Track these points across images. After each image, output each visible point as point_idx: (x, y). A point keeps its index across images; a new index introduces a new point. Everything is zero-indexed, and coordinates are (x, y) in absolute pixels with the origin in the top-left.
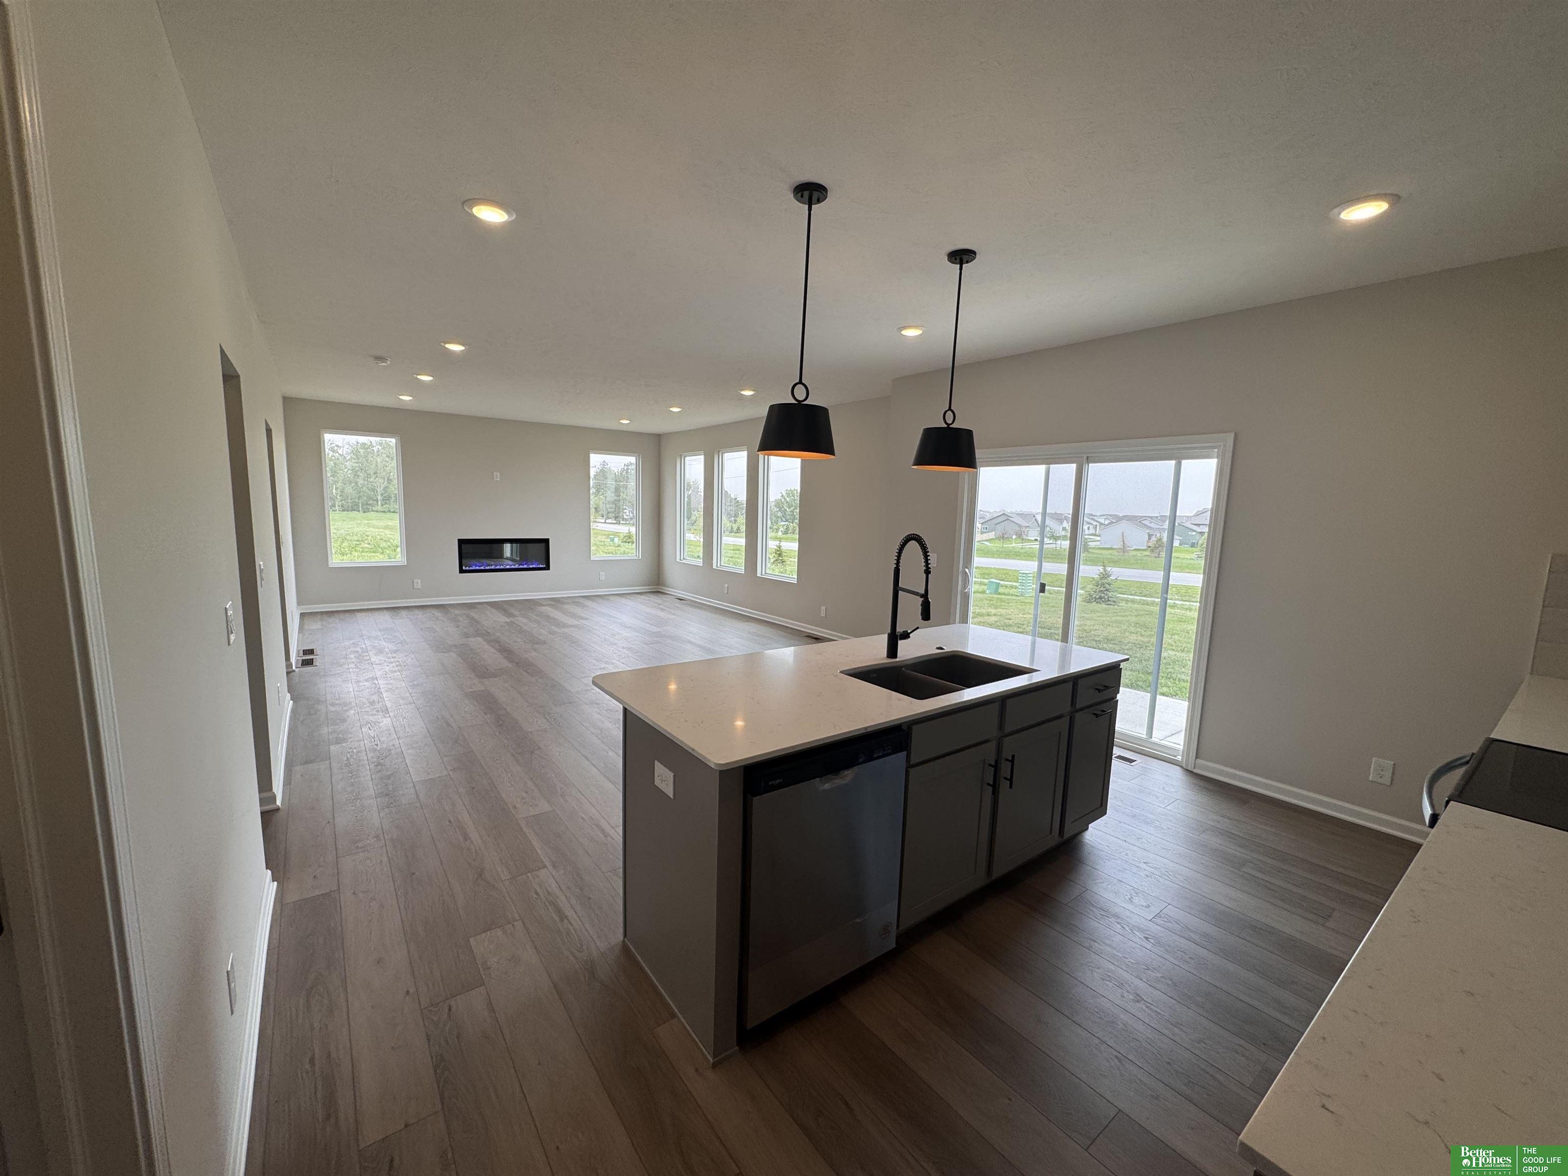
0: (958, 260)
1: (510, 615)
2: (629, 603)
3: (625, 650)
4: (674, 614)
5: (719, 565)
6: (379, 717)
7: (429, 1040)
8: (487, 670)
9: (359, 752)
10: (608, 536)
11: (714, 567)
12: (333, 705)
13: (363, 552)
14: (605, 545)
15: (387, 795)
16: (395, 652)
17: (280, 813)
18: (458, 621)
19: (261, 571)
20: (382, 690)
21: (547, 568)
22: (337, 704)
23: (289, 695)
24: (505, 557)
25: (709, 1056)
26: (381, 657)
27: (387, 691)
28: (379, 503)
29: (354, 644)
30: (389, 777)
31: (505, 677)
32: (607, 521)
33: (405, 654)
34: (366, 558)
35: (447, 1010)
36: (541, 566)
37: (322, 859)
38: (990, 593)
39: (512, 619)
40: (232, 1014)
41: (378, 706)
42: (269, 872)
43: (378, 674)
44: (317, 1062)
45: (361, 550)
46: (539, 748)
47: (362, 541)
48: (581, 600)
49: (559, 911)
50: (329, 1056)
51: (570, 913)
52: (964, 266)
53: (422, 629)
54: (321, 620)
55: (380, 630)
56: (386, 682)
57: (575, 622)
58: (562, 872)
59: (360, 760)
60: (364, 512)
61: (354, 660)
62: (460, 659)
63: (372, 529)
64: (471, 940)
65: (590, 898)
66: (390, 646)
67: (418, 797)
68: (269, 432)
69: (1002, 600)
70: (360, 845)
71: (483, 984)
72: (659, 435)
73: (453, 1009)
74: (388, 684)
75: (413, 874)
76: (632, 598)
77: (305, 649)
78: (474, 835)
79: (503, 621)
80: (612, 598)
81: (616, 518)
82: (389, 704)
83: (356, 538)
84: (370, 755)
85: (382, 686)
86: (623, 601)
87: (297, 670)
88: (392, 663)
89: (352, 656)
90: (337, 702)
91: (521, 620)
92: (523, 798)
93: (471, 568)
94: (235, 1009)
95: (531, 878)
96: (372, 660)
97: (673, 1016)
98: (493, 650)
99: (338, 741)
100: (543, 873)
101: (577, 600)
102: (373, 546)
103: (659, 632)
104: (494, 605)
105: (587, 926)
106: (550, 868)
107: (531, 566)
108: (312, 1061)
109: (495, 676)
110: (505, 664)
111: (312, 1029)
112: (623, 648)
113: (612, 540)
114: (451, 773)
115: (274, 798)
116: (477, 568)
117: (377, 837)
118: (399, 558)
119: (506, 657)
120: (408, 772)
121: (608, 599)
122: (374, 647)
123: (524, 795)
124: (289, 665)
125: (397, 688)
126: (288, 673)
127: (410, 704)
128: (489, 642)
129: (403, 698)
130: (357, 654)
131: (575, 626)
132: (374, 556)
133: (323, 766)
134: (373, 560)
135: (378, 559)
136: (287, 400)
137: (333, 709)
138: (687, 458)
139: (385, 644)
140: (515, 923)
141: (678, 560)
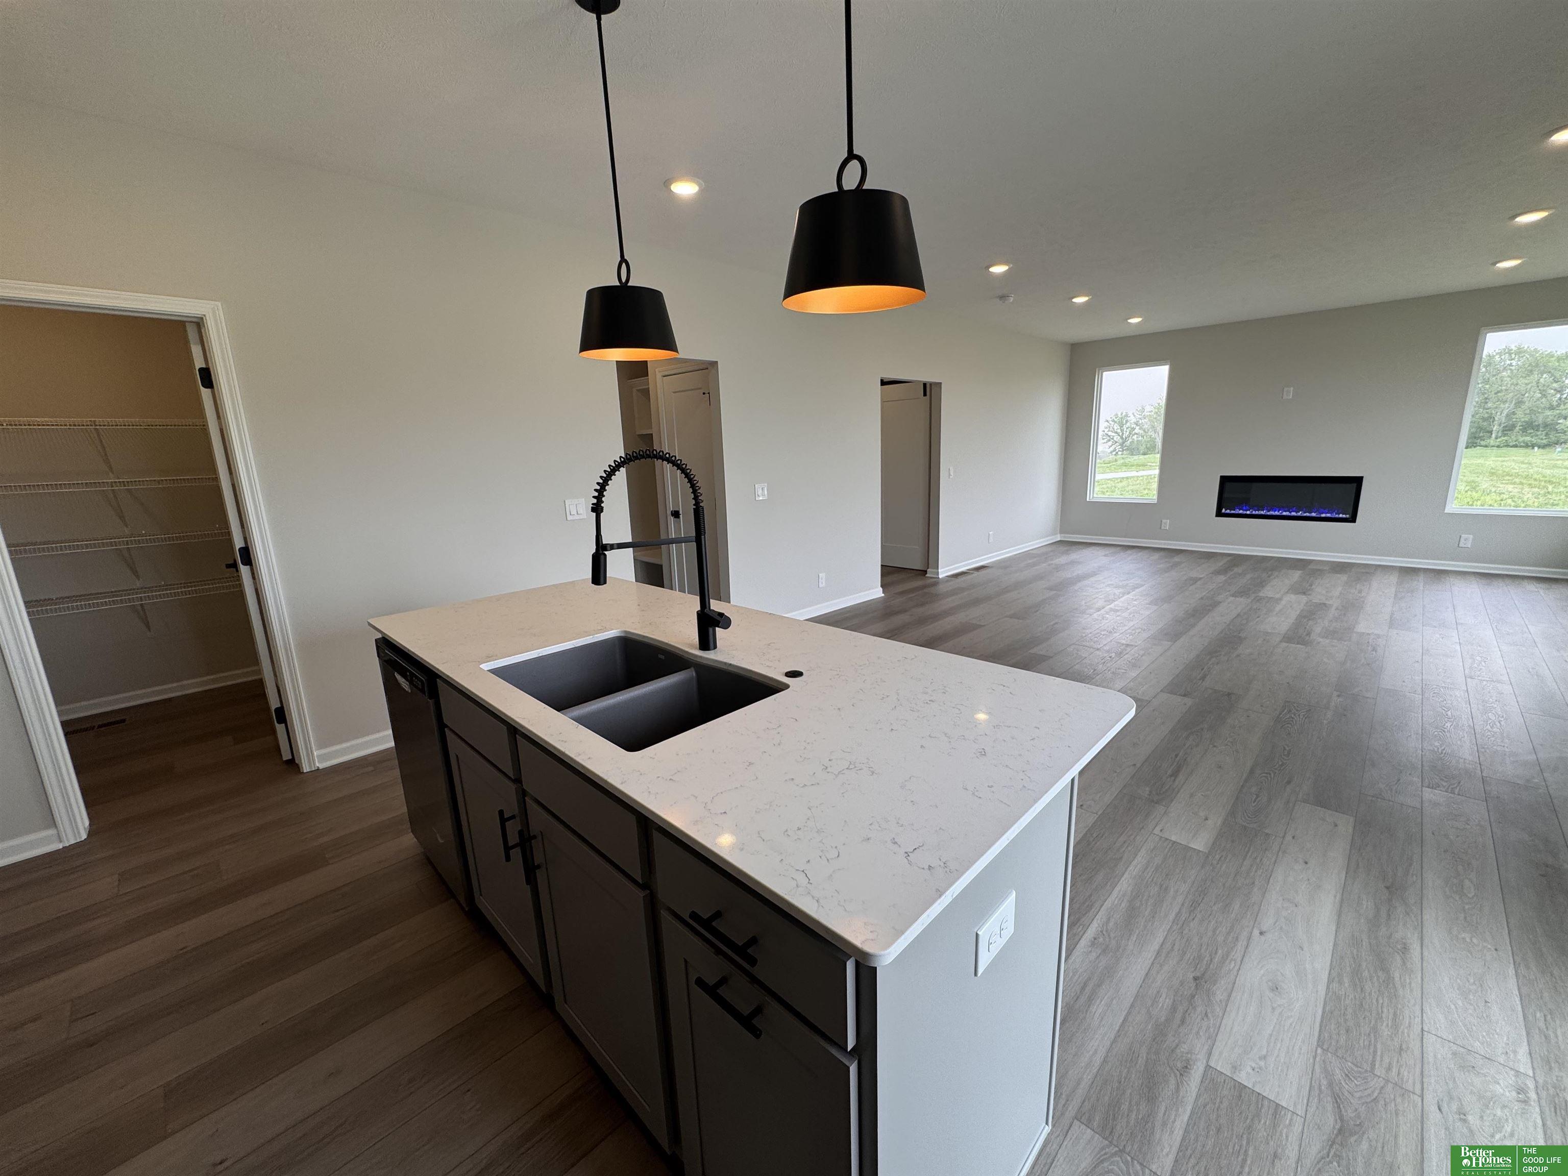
21: (1353, 519)
36: (1344, 516)
93: (1230, 512)
107: (1328, 516)
118: (1149, 495)
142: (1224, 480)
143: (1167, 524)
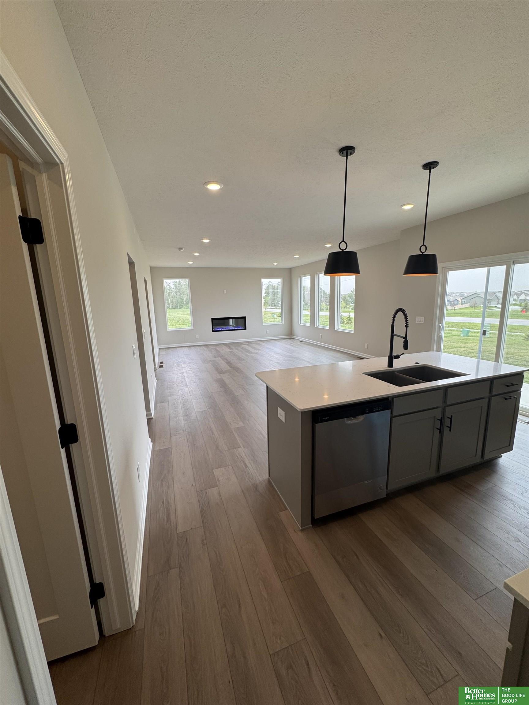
0: (428, 168)
1: (231, 349)
2: (279, 343)
3: (276, 364)
4: (297, 348)
5: (317, 326)
6: (184, 387)
7: (199, 502)
8: (222, 370)
9: (178, 399)
10: (272, 314)
11: (315, 326)
12: (169, 382)
13: (180, 324)
14: (270, 318)
15: (187, 416)
16: (190, 363)
17: (153, 420)
18: (212, 351)
19: (144, 333)
20: (185, 377)
21: (245, 329)
22: (171, 382)
23: (155, 378)
24: (230, 325)
25: (300, 527)
26: (185, 365)
27: (187, 378)
28: (185, 305)
29: (176, 360)
30: (187, 410)
31: (229, 373)
32: (272, 308)
33: (193, 364)
34: (181, 327)
35: (205, 493)
36: (243, 328)
37: (166, 436)
38: (464, 336)
39: (232, 350)
40: (139, 482)
41: (184, 383)
42: (150, 439)
43: (184, 371)
44: (164, 503)
45: (179, 324)
46: (240, 402)
47: (179, 320)
48: (259, 342)
49: (245, 464)
50: (168, 502)
51: (249, 465)
52: (432, 170)
53: (199, 354)
54: (166, 351)
55: (185, 354)
56: (187, 374)
57: (256, 351)
58: (247, 450)
59: (178, 403)
60: (180, 309)
61: (176, 366)
62: (212, 366)
63: (182, 315)
64: (214, 470)
65: (257, 461)
66: (187, 361)
67: (197, 417)
68: (145, 281)
69: (469, 340)
70: (178, 432)
71: (218, 486)
72: (291, 269)
73: (207, 493)
74: (187, 375)
75: (195, 445)
76: (279, 341)
77: (161, 361)
78: (216, 433)
79: (229, 351)
80: (271, 341)
81: (275, 306)
82: (188, 383)
83: (177, 319)
84: (181, 401)
85: (185, 376)
86: (277, 342)
87: (158, 369)
88: (188, 367)
89: (176, 364)
90: (171, 381)
91: (235, 351)
92: (233, 421)
93: (217, 330)
94: (140, 481)
95: (235, 450)
96: (182, 366)
97: (286, 509)
98: (224, 363)
99: (171, 395)
100: (240, 449)
101: (257, 342)
102: (183, 322)
103: (291, 356)
104: (225, 344)
105: (256, 471)
106: (243, 448)
107: (239, 328)
108: (163, 502)
109: (224, 373)
110: (229, 368)
111: (163, 492)
112: (275, 362)
113: (274, 316)
114: (208, 409)
115: (151, 414)
116: (219, 330)
117: (183, 430)
118: (191, 327)
119: (229, 366)
120: (193, 408)
121: (270, 342)
122: (182, 361)
123: (234, 419)
124: (155, 368)
125: (190, 377)
126: (155, 370)
127: (195, 383)
128: (223, 359)
129: (192, 381)
130: (177, 364)
131: (256, 353)
132: (183, 326)
133: (166, 404)
134: (183, 328)
135: (184, 327)
136: (152, 268)
137: (169, 384)
138: (303, 278)
139: (186, 360)
140: (229, 466)
141: (300, 324)
142: (213, 319)
143: (198, 336)
